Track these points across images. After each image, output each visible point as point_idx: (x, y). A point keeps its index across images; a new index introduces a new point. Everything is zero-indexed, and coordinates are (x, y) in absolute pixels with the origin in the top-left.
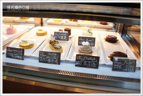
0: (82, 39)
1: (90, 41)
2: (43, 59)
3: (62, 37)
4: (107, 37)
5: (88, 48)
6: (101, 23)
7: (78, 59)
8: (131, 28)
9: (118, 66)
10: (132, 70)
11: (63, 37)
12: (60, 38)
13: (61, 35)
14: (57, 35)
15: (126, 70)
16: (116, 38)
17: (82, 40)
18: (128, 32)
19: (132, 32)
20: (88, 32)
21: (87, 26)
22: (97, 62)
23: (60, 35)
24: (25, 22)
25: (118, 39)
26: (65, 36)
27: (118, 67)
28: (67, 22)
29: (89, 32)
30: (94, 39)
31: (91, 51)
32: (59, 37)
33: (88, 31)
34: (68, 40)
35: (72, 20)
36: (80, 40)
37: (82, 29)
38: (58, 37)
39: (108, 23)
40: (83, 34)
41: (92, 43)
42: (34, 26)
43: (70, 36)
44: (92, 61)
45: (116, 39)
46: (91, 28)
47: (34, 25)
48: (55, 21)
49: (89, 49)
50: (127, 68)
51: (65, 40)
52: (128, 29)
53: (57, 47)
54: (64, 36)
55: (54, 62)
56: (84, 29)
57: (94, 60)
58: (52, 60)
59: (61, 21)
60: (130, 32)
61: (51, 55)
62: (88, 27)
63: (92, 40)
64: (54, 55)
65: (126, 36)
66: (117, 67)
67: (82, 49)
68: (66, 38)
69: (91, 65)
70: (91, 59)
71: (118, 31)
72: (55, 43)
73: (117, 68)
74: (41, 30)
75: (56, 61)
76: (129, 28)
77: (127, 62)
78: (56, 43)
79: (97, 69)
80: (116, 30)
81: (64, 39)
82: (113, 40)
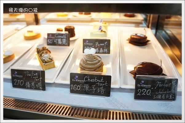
0: (88, 42)
1: (102, 45)
2: (17, 82)
3: (59, 40)
4: (131, 37)
5: (95, 60)
6: (126, 16)
7: (74, 80)
8: (169, 21)
9: (144, 91)
10: (171, 96)
11: (62, 41)
12: (56, 43)
13: (58, 38)
14: (52, 39)
15: (160, 97)
16: (145, 38)
17: (88, 44)
18: (165, 26)
19: (171, 27)
20: (100, 31)
21: (100, 21)
22: (107, 85)
23: (56, 38)
24: (15, 20)
25: (148, 39)
26: (64, 38)
27: (145, 93)
28: (75, 16)
29: (102, 30)
30: (109, 41)
31: (99, 63)
32: (55, 41)
33: (100, 29)
34: (69, 45)
35: (82, 14)
36: (85, 44)
37: (92, 25)
38: (53, 41)
39: (136, 14)
40: (92, 34)
41: (106, 49)
42: (26, 25)
43: (71, 39)
44: (98, 83)
45: (146, 40)
46: (105, 23)
47: (25, 23)
48: (58, 16)
49: (97, 61)
50: (162, 95)
51: (64, 45)
52: (166, 22)
53: (44, 60)
54: (62, 39)
55: (35, 86)
56: (95, 26)
57: (101, 83)
58: (33, 84)
59: (67, 15)
60: (168, 26)
61: (30, 75)
62: (101, 23)
63: (105, 44)
64: (35, 75)
65: (162, 32)
66: (142, 92)
67: (84, 62)
68: (66, 42)
69: (98, 91)
70: (96, 81)
71: (150, 25)
72: (43, 53)
73: (143, 94)
74: (31, 32)
75: (38, 85)
76: (166, 20)
77: (161, 84)
78: (45, 52)
79: (108, 97)
80: (147, 24)
81: (62, 43)
82: (141, 41)
